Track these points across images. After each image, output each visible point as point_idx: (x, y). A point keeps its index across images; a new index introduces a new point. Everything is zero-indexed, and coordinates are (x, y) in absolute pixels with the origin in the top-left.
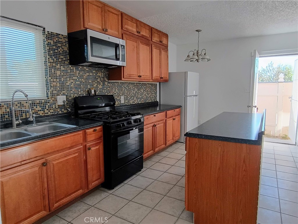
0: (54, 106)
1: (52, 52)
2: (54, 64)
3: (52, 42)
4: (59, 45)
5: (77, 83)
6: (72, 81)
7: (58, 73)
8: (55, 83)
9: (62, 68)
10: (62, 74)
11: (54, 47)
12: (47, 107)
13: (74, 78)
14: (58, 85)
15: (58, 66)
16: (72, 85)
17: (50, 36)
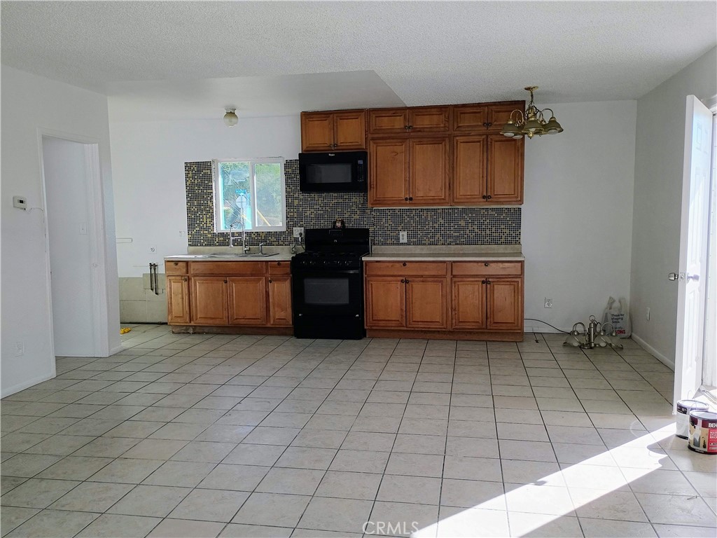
0: (289, 238)
1: (289, 181)
2: (292, 194)
5: (319, 212)
6: (312, 210)
7: (296, 202)
8: (292, 214)
9: (301, 197)
10: (301, 203)
11: (293, 175)
12: (282, 239)
13: (315, 207)
14: (295, 216)
15: (296, 195)
17: (288, 164)
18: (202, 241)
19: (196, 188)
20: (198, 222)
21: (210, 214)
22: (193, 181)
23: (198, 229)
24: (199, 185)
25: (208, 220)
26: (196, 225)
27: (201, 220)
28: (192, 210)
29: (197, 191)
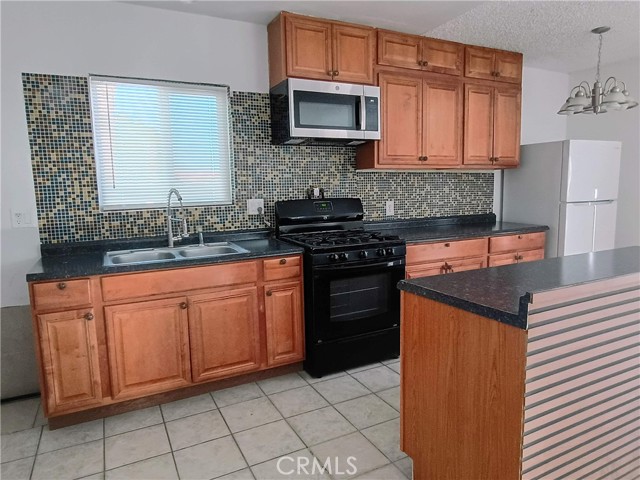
0: (241, 216)
3: (240, 109)
4: (253, 112)
6: (276, 173)
8: (244, 178)
9: (258, 152)
10: (258, 161)
12: (230, 219)
14: (250, 181)
16: (277, 181)
17: (237, 99)
18: (73, 230)
19: (54, 127)
20: (62, 193)
21: (88, 179)
22: (45, 112)
23: (61, 207)
24: (60, 123)
25: (85, 190)
26: (58, 200)
27: (69, 190)
28: (46, 169)
29: (55, 134)
